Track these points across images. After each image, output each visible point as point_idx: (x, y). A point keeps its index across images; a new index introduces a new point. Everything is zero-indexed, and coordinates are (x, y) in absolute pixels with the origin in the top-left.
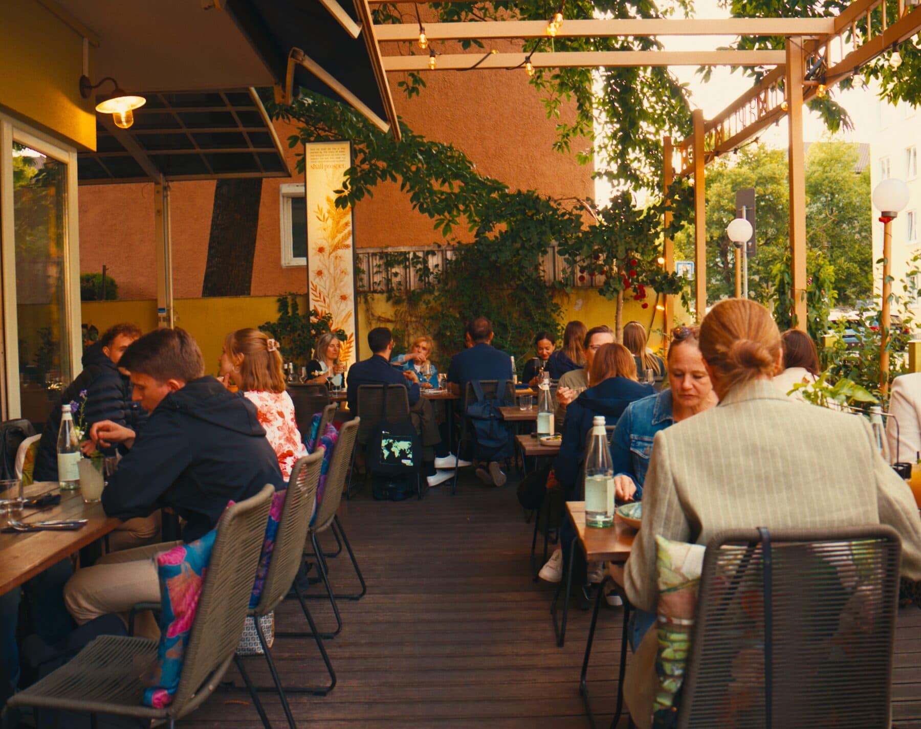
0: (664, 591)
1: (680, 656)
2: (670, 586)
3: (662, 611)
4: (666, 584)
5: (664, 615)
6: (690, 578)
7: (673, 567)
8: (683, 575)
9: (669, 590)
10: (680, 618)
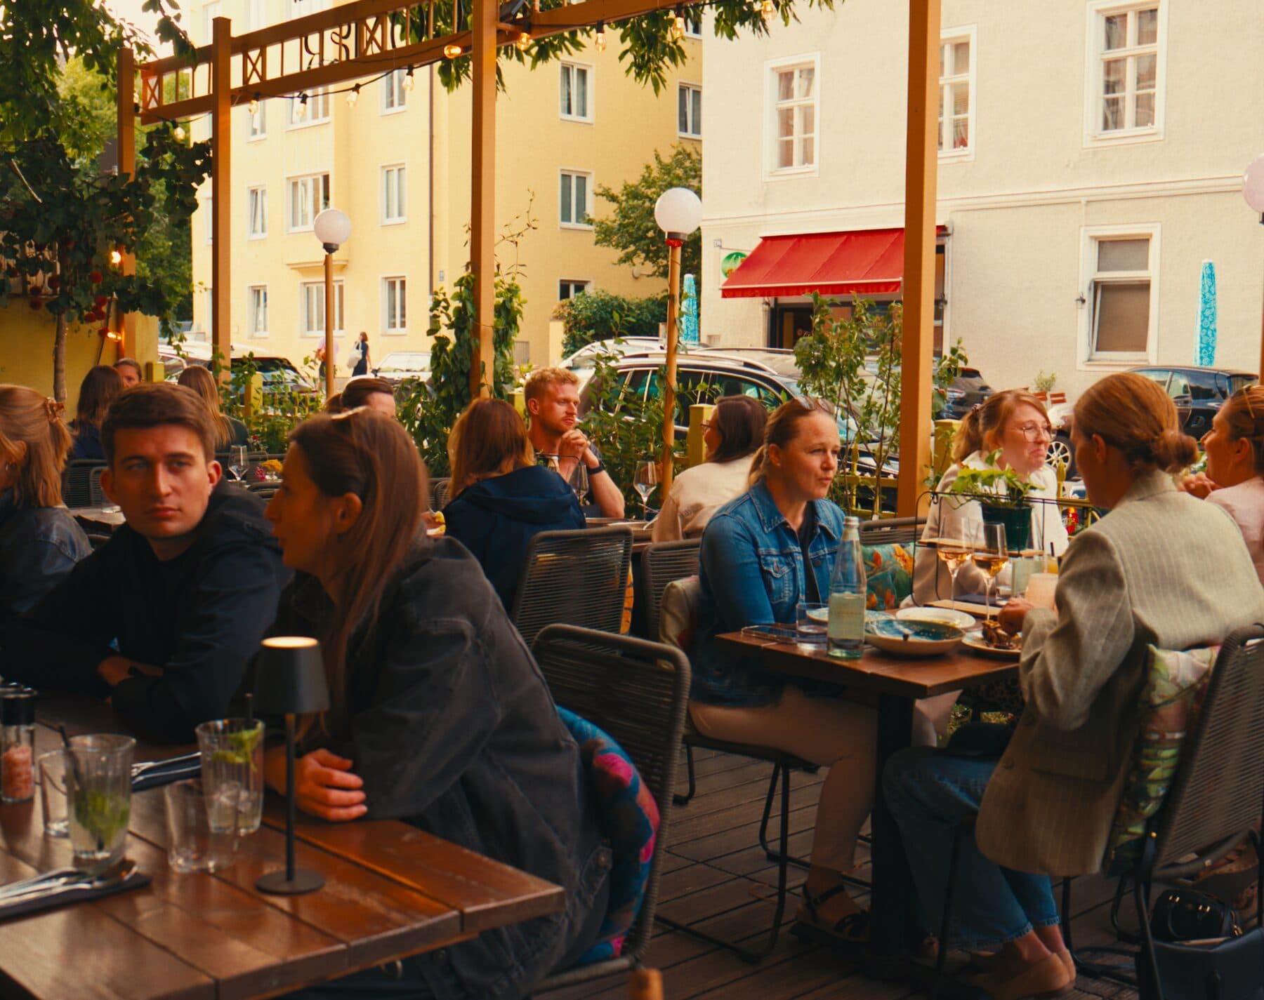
0: (1159, 705)
1: (1167, 774)
2: (1166, 699)
3: (1155, 728)
4: (1162, 697)
5: (1156, 732)
6: (1184, 687)
7: (1171, 677)
8: (1178, 685)
9: (1165, 703)
10: (1173, 731)
